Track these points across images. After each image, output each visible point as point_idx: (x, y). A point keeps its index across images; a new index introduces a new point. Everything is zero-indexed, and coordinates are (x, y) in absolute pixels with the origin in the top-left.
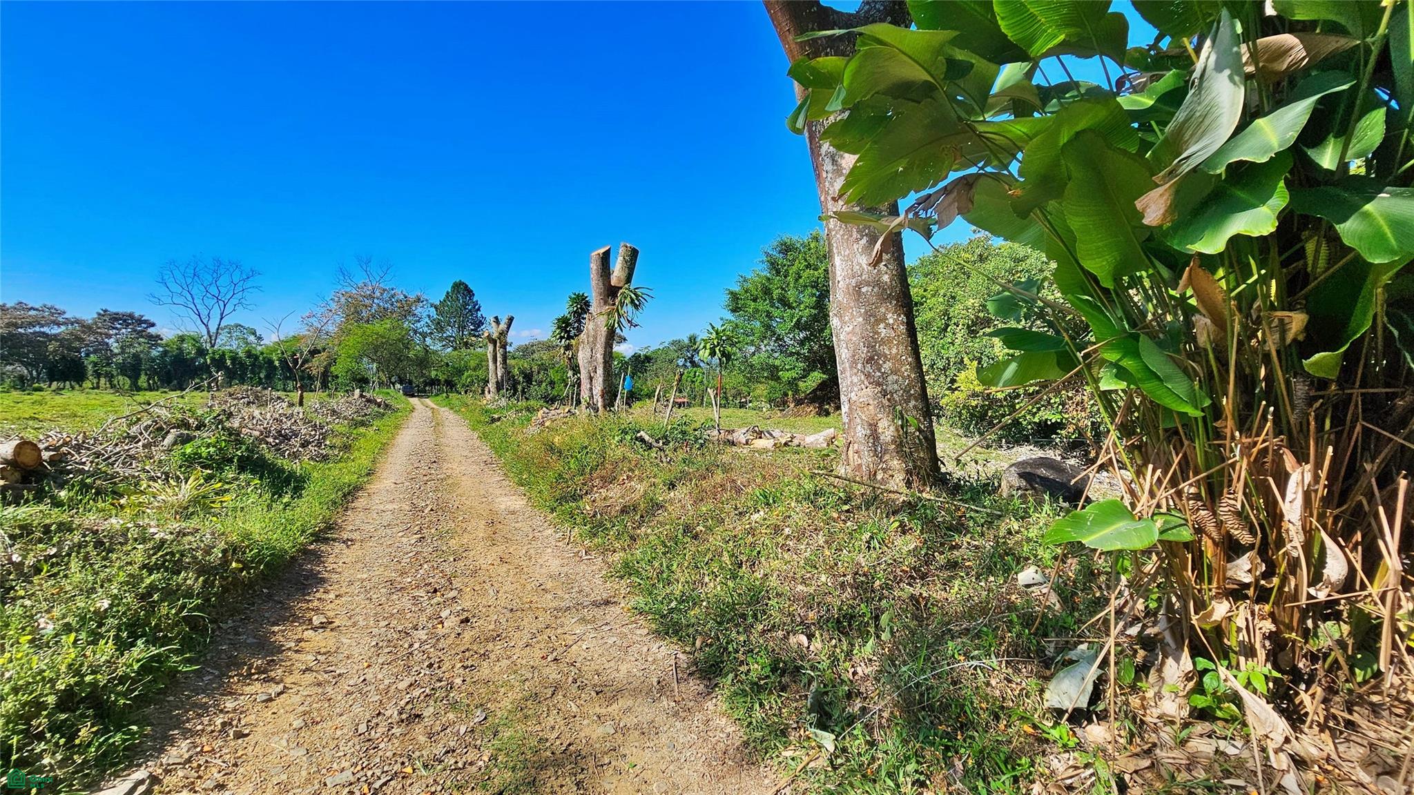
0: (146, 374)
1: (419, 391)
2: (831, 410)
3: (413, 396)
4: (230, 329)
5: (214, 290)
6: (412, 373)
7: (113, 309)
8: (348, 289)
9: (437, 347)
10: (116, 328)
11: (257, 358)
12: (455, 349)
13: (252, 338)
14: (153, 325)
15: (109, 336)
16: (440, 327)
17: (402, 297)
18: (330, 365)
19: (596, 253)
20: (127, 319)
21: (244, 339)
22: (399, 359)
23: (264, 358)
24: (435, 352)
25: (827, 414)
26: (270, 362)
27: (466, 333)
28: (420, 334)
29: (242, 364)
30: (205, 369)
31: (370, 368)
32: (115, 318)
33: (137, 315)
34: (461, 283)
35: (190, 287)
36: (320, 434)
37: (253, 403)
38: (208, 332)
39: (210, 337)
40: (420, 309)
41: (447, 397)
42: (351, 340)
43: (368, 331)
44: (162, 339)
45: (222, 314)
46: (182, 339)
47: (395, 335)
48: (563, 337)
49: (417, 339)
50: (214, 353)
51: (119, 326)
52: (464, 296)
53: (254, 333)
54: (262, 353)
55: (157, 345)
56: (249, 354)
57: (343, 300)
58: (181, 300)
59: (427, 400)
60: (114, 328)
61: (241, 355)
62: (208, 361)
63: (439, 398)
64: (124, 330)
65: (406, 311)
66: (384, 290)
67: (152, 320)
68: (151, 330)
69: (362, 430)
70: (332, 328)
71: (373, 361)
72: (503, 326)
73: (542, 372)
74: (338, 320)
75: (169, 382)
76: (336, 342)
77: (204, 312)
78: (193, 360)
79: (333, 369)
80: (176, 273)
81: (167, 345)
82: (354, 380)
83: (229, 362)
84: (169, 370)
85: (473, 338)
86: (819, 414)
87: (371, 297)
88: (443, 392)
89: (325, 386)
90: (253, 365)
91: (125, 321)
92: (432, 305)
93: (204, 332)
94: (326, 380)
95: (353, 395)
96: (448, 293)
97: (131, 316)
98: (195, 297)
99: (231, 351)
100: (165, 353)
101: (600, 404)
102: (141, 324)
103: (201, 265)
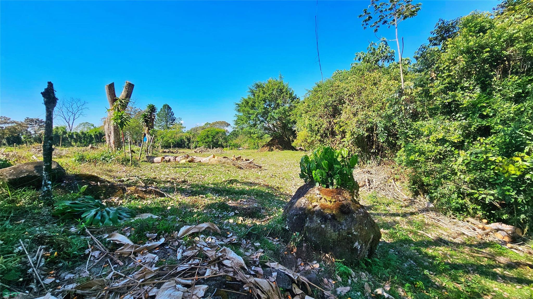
2: (274, 149)
5: (71, 110)
7: (31, 117)
11: (85, 134)
12: (164, 129)
15: (30, 128)
23: (88, 135)
25: (272, 150)
26: (91, 136)
27: (168, 124)
29: (80, 137)
30: (66, 138)
32: (32, 120)
33: (40, 120)
34: (166, 105)
38: (69, 125)
39: (70, 127)
46: (57, 128)
50: (69, 133)
51: (33, 124)
52: (168, 110)
53: (93, 126)
54: (88, 133)
56: (83, 133)
58: (58, 114)
60: (31, 124)
62: (67, 136)
64: (35, 125)
77: (67, 118)
83: (75, 136)
85: (172, 126)
86: (269, 151)
91: (35, 122)
93: (67, 125)
96: (161, 109)
97: (38, 120)
98: (63, 112)
99: (76, 132)
101: (113, 147)
102: (42, 123)
103: (66, 100)
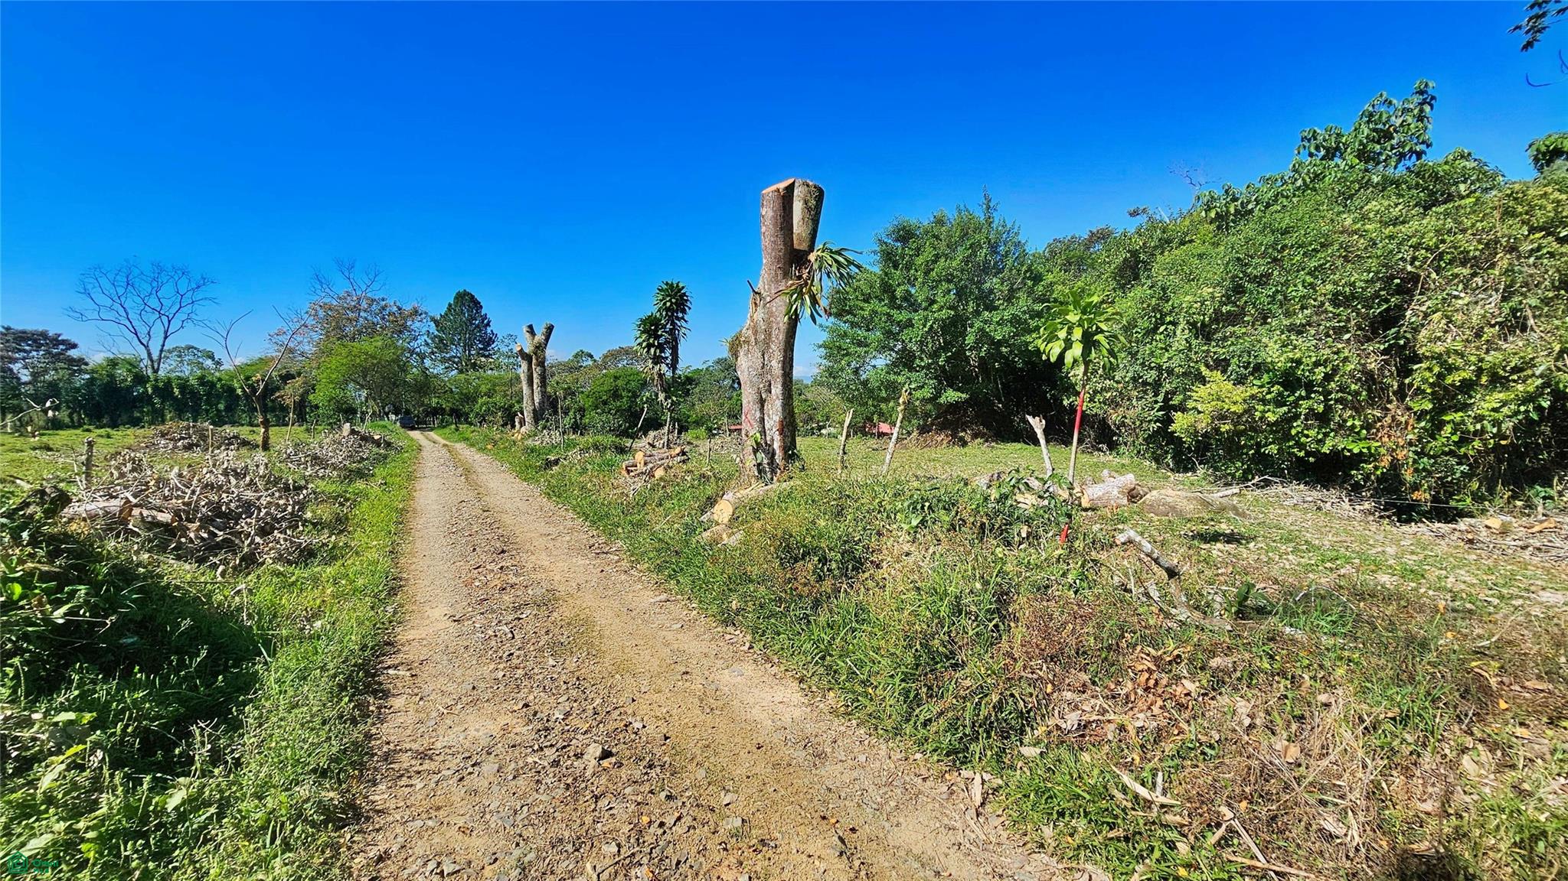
0: (68, 407)
1: (418, 423)
3: (413, 429)
4: (180, 352)
5: (154, 303)
6: (409, 402)
7: (18, 326)
8: (327, 300)
9: (438, 369)
10: (25, 351)
11: (212, 385)
12: (461, 372)
13: (209, 362)
14: (74, 346)
15: (15, 361)
16: (442, 345)
17: (395, 309)
18: (307, 393)
19: (774, 188)
20: (38, 339)
21: (199, 363)
22: (394, 384)
23: (222, 386)
24: (436, 376)
25: (961, 443)
26: (231, 390)
27: (473, 352)
28: (418, 354)
29: (194, 394)
30: (146, 399)
31: (358, 396)
32: (22, 337)
33: (51, 333)
34: (466, 293)
35: (123, 299)
36: (295, 503)
37: (197, 446)
38: (149, 355)
39: (152, 361)
40: (417, 324)
41: (457, 430)
42: (334, 361)
43: (355, 351)
44: (86, 364)
45: (166, 332)
46: (113, 363)
47: (389, 355)
48: (652, 345)
49: (414, 361)
50: (156, 380)
51: (27, 348)
52: (470, 309)
53: (212, 357)
54: (220, 380)
55: (80, 371)
56: (202, 380)
57: (321, 313)
58: (112, 315)
59: (431, 433)
60: (20, 351)
61: (193, 382)
62: (150, 390)
63: (447, 431)
64: (34, 353)
65: (399, 324)
66: (373, 300)
67: (74, 340)
68: (73, 353)
69: (360, 485)
70: (309, 349)
71: (362, 387)
72: (540, 337)
73: (569, 398)
74: (316, 337)
75: (99, 418)
76: (314, 365)
77: (143, 331)
78: (129, 389)
79: (311, 397)
80: (104, 281)
81: (93, 371)
82: (339, 410)
83: (176, 391)
84: (99, 403)
85: (483, 359)
87: (356, 309)
88: (452, 423)
89: (301, 418)
90: (208, 394)
91: (35, 341)
92: (433, 319)
93: (144, 355)
94: (303, 411)
95: (341, 430)
96: (450, 305)
97: (44, 335)
98: (129, 311)
99: (179, 378)
100: (92, 380)
101: (776, 445)
102: (57, 345)
103: (136, 272)
